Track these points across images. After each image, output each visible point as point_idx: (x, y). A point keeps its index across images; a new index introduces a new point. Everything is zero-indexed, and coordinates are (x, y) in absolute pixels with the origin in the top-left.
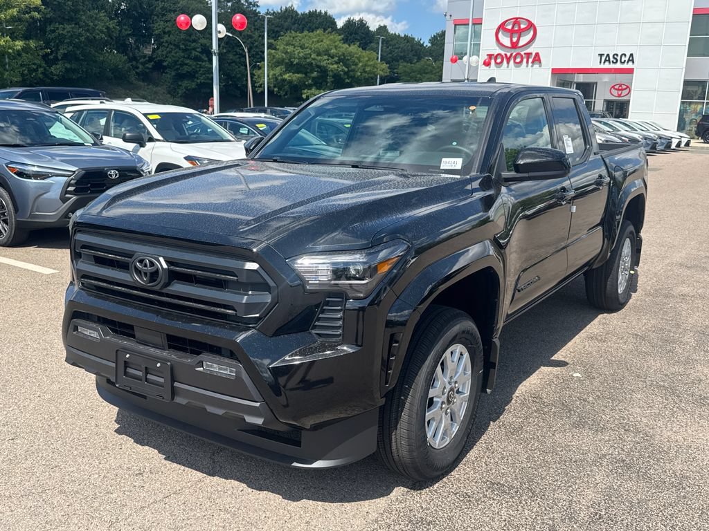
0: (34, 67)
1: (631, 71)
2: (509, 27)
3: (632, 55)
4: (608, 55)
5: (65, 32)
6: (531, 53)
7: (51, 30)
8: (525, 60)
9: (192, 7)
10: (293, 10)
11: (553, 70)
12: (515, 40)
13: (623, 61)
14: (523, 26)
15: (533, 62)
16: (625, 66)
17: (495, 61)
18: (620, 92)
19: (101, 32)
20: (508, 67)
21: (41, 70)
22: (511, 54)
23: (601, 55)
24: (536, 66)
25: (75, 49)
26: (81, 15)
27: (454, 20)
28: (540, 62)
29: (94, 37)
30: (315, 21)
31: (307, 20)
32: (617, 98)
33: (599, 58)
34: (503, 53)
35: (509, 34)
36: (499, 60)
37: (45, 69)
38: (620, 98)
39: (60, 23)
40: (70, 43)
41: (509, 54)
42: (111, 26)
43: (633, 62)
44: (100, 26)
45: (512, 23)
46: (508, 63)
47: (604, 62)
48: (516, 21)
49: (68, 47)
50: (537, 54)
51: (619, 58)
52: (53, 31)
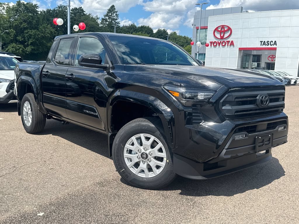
0: (18, 48)
1: (275, 49)
2: (220, 30)
3: (275, 42)
4: (265, 42)
5: (32, 33)
6: (229, 41)
7: (26, 32)
8: (227, 44)
9: (90, 23)
10: (134, 25)
11: (239, 48)
12: (222, 35)
13: (271, 44)
14: (226, 29)
15: (230, 45)
16: (273, 46)
17: (213, 45)
18: (272, 59)
19: (48, 33)
20: (219, 47)
21: (21, 49)
22: (221, 42)
23: (261, 42)
24: (232, 47)
25: (36, 40)
26: (40, 26)
27: (196, 27)
28: (233, 45)
29: (45, 35)
30: (144, 30)
31: (140, 29)
32: (271, 62)
33: (261, 43)
34: (217, 41)
35: (219, 33)
36: (215, 45)
37: (23, 49)
38: (273, 62)
39: (30, 29)
40: (34, 38)
41: (219, 42)
42: (53, 31)
43: (276, 45)
44: (48, 31)
45: (221, 28)
46: (219, 45)
47: (263, 45)
48: (223, 27)
49: (33, 39)
50: (232, 42)
51: (269, 43)
52: (27, 33)
